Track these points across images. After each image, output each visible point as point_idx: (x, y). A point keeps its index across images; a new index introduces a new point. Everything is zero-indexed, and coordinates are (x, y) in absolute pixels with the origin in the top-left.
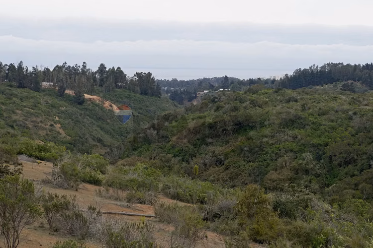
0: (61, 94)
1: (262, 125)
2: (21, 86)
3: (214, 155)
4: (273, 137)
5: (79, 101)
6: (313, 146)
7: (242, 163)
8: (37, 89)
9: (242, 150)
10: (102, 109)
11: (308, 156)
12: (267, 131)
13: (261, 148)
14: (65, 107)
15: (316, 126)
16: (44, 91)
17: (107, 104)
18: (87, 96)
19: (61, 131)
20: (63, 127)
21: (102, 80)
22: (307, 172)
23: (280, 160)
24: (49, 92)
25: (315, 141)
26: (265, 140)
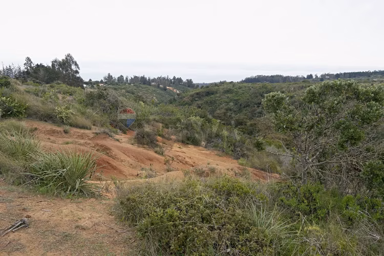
0: (158, 87)
1: (216, 93)
2: (144, 84)
3: (198, 104)
4: (219, 97)
5: (165, 89)
6: (235, 100)
7: (207, 107)
8: (150, 84)
9: (207, 102)
10: (173, 92)
11: (231, 104)
12: (218, 95)
13: (215, 102)
14: (159, 91)
15: (237, 93)
16: (152, 85)
17: (175, 90)
18: (168, 87)
19: (156, 99)
20: (157, 98)
21: (174, 82)
22: (231, 110)
23: (221, 106)
24: (154, 86)
25: (236, 98)
26: (217, 98)
